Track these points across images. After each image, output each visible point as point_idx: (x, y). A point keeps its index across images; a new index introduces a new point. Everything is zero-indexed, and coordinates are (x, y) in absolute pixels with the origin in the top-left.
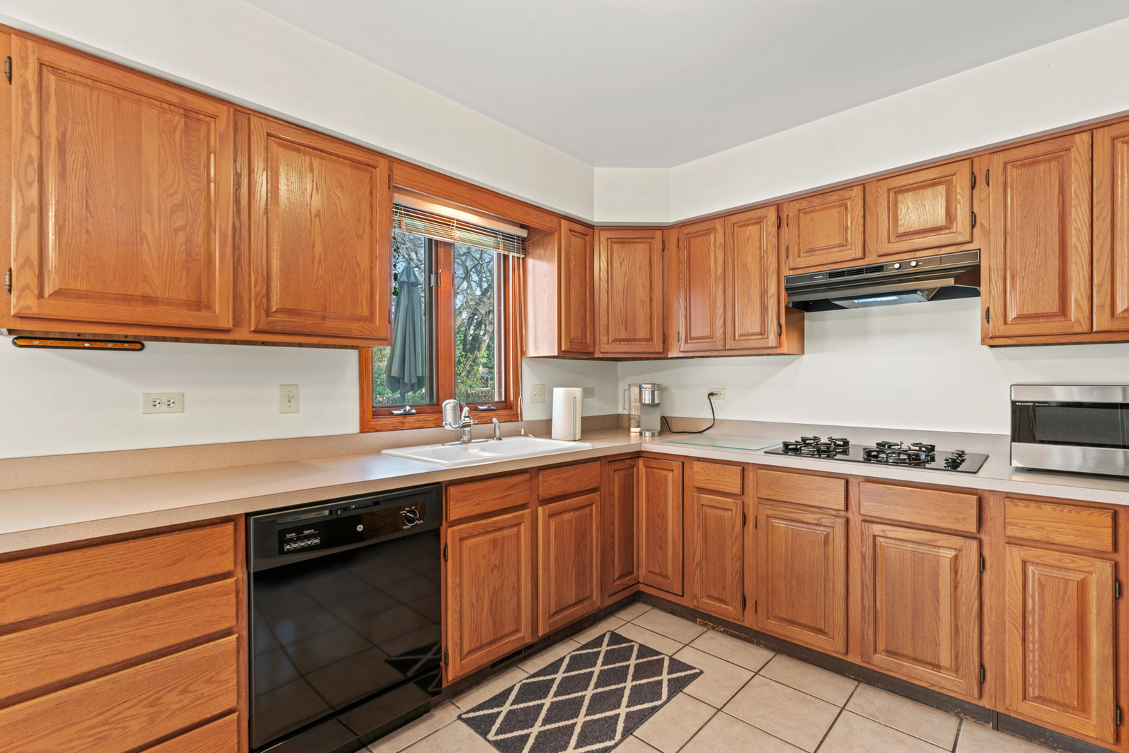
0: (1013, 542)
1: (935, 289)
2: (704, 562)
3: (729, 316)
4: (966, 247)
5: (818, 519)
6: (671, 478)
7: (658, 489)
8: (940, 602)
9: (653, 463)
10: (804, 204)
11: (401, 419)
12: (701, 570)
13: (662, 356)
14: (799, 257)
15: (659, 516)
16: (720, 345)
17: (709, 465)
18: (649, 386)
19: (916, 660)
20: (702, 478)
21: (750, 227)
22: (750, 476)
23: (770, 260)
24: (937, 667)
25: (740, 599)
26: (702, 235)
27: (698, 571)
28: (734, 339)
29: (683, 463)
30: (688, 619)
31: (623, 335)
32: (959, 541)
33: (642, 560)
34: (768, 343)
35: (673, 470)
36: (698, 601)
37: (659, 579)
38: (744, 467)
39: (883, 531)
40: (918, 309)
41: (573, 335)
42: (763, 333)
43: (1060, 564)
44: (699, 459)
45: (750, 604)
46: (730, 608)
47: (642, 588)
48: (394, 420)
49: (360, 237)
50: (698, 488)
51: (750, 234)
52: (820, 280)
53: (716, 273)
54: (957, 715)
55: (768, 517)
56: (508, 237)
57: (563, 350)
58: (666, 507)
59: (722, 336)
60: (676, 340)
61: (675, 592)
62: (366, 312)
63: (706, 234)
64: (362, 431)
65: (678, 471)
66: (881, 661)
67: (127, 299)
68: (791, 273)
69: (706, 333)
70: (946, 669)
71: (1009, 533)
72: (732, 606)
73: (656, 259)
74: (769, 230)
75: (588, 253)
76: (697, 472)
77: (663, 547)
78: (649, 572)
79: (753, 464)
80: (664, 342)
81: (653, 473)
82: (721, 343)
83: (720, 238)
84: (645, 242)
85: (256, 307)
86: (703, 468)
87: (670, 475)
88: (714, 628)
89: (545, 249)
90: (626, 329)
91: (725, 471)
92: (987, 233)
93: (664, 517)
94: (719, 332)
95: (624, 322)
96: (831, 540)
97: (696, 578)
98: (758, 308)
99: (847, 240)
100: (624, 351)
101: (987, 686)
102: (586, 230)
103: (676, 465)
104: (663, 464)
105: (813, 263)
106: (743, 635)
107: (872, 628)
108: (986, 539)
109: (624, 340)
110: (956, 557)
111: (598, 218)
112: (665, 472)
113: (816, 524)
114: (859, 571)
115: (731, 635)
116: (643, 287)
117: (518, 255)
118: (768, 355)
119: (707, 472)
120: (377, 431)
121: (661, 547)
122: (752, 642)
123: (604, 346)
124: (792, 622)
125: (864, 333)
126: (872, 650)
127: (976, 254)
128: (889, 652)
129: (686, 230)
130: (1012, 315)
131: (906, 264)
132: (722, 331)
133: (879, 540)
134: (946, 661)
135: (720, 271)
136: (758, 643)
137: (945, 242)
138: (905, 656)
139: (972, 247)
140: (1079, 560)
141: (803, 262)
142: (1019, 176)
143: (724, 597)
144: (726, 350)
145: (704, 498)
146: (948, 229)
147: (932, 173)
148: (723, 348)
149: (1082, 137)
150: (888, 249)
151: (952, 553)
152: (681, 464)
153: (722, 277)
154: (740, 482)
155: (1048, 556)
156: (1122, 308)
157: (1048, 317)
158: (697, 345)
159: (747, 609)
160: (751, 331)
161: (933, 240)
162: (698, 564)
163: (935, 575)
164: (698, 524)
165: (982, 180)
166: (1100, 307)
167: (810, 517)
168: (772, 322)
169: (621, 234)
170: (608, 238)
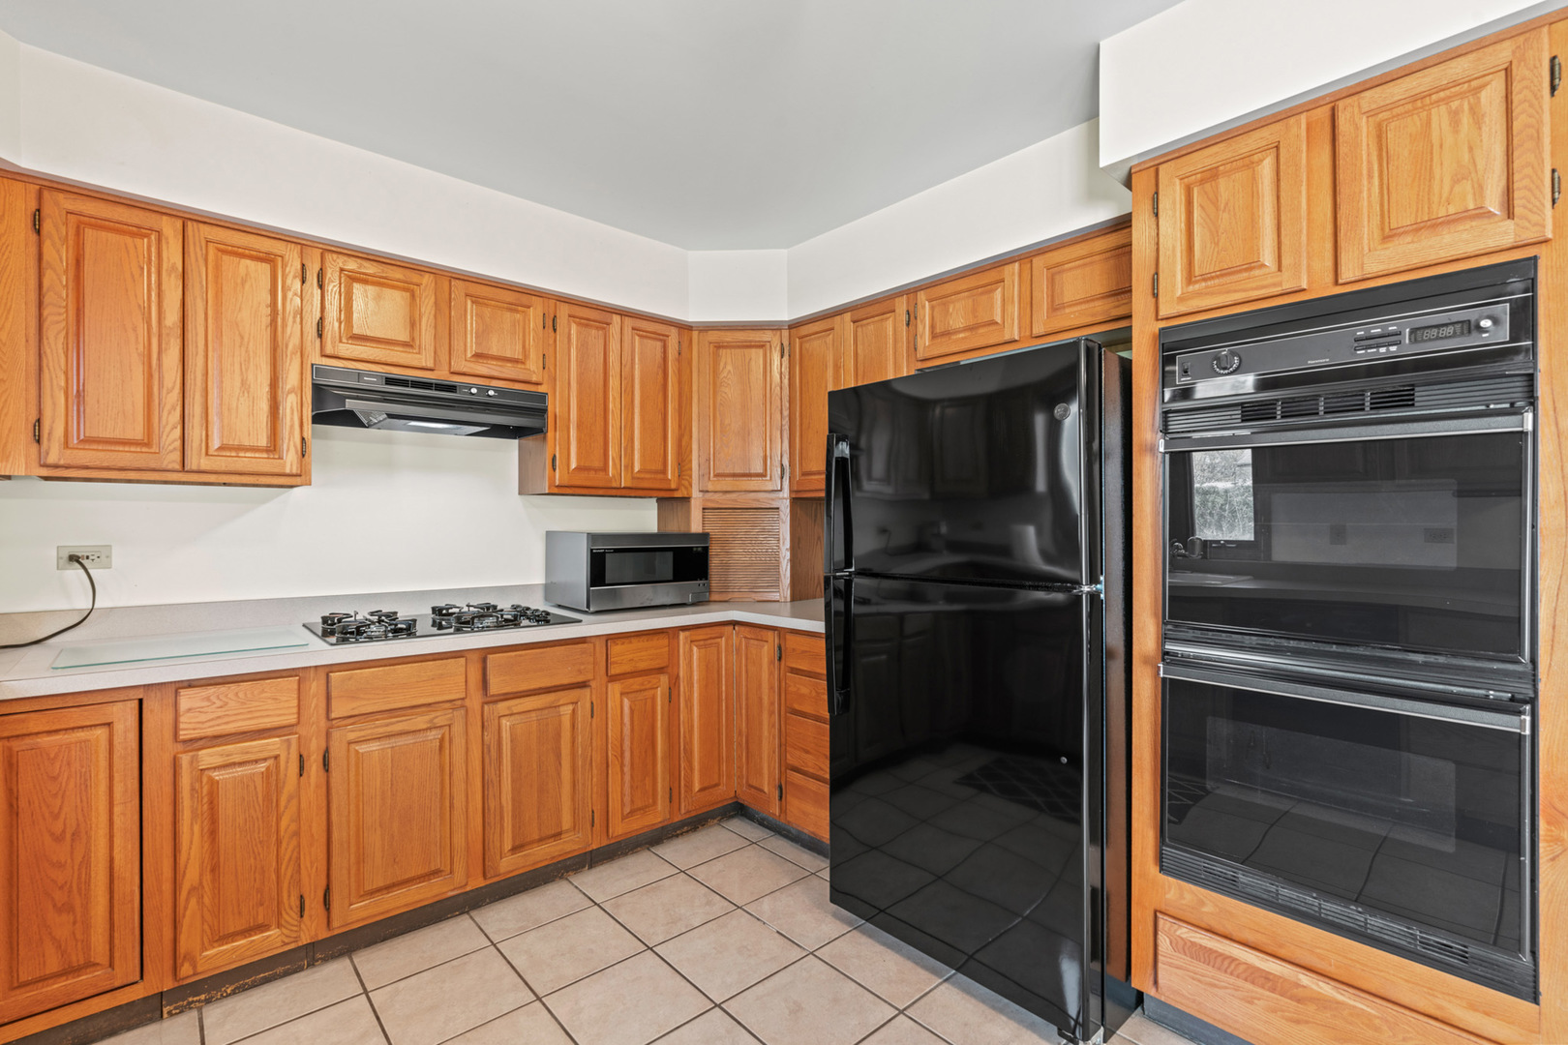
0: (613, 679)
2: (208, 877)
3: (196, 408)
4: (537, 388)
5: (431, 721)
8: (562, 763)
10: (351, 264)
12: (201, 899)
14: (341, 341)
16: (172, 459)
17: (223, 689)
19: (541, 840)
20: (203, 718)
21: (249, 262)
22: (312, 688)
23: (289, 331)
24: (557, 835)
25: (295, 902)
26: (119, 231)
27: (193, 902)
28: (206, 452)
29: (141, 701)
30: (130, 1028)
32: (576, 694)
34: (284, 466)
35: (104, 725)
36: (195, 965)
38: (302, 676)
39: (509, 708)
42: (273, 447)
43: (643, 688)
44: (191, 684)
45: (316, 899)
46: (275, 932)
50: (189, 741)
51: (248, 274)
52: (370, 383)
54: (561, 878)
55: (350, 744)
58: (85, 810)
59: (178, 443)
63: (136, 232)
65: (124, 723)
66: (506, 865)
68: (324, 361)
69: (131, 433)
70: (567, 831)
71: (612, 672)
72: (279, 926)
74: (289, 281)
76: (190, 710)
77: (72, 904)
79: (316, 667)
81: (35, 747)
82: (177, 456)
83: (173, 255)
86: (208, 699)
87: (102, 736)
88: (208, 1001)
91: (263, 691)
92: (553, 379)
93: (79, 834)
94: (171, 436)
96: (447, 744)
97: (185, 920)
98: (262, 405)
103: (121, 711)
104: (76, 717)
105: (364, 357)
106: (280, 970)
110: (574, 710)
112: (82, 735)
113: (425, 729)
115: (254, 985)
119: (219, 703)
121: (68, 908)
122: (300, 969)
124: (388, 888)
126: (498, 857)
127: (542, 397)
128: (515, 849)
130: (573, 465)
131: (483, 390)
132: (178, 432)
133: (504, 721)
134: (567, 822)
135: (172, 317)
136: (311, 965)
137: (521, 377)
138: (532, 842)
139: (541, 389)
140: (653, 679)
141: (347, 349)
142: (579, 333)
143: (260, 920)
144: (185, 473)
145: (209, 757)
146: (523, 363)
147: (509, 297)
148: (178, 467)
149: (616, 319)
150: (461, 365)
151: (571, 707)
152: (136, 704)
153: (179, 331)
154: (295, 703)
155: (635, 683)
156: (636, 469)
157: (596, 470)
158: (101, 455)
159: (306, 913)
160: (246, 443)
161: (509, 371)
162: (193, 889)
163: (558, 735)
164: (194, 812)
165: (552, 324)
166: (626, 467)
167: (420, 722)
168: (291, 433)
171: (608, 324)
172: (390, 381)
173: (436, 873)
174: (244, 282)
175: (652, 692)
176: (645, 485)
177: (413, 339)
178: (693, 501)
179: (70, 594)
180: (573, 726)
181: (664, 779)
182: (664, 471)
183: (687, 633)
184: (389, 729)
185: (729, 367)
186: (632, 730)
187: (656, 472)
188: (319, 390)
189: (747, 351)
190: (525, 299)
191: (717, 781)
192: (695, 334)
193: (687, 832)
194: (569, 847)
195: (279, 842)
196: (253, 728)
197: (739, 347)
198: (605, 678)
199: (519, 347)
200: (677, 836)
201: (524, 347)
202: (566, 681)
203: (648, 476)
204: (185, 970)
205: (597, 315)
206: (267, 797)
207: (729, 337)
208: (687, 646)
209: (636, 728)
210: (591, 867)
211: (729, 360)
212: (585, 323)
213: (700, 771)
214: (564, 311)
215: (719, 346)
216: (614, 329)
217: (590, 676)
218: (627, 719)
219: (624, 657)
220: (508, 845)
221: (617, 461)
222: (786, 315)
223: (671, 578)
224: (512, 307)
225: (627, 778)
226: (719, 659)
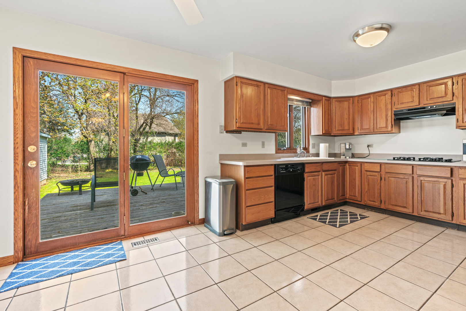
0: (461, 179)
1: (443, 114)
2: (368, 191)
3: (375, 122)
4: (451, 102)
5: (404, 177)
6: (357, 169)
7: (353, 172)
8: (441, 196)
9: (351, 165)
10: (400, 90)
11: (283, 150)
13: (353, 134)
14: (398, 105)
15: (353, 179)
16: (372, 131)
18: (348, 143)
19: (433, 212)
20: (367, 168)
21: (382, 97)
22: (383, 166)
23: (389, 106)
24: (440, 213)
25: (380, 200)
26: (366, 99)
27: (366, 194)
28: (377, 129)
29: (361, 164)
30: (362, 209)
31: (340, 129)
32: (445, 180)
33: (348, 192)
34: (388, 130)
35: (358, 166)
37: (353, 197)
38: (381, 164)
39: (424, 179)
40: (438, 119)
41: (326, 129)
42: (386, 127)
44: (366, 162)
45: (383, 202)
46: (377, 203)
47: (348, 200)
48: (282, 151)
49: (282, 107)
50: (366, 171)
51: (382, 99)
52: (406, 111)
53: (371, 110)
54: (447, 227)
55: (389, 177)
56: (307, 102)
57: (323, 133)
58: (355, 176)
59: (373, 128)
60: (357, 130)
61: (359, 200)
62: (283, 124)
63: (367, 99)
64: (276, 153)
65: (359, 166)
66: (423, 214)
67: (250, 123)
68: (396, 110)
69: (368, 127)
70: (442, 214)
71: (460, 177)
73: (351, 106)
74: (388, 97)
75: (330, 105)
76: (366, 166)
77: (355, 188)
78: (350, 195)
79: (384, 163)
80: (353, 130)
81: (351, 167)
82: (373, 130)
83: (372, 100)
84: (347, 101)
85: (267, 124)
86: (368, 165)
87: (357, 167)
89: (318, 105)
90: (341, 127)
91: (375, 165)
92: (457, 98)
93: (355, 179)
94: (372, 127)
95: (340, 125)
96: (408, 182)
97: (365, 196)
98: (385, 120)
99: (414, 100)
100: (341, 133)
101: (454, 217)
102: (329, 98)
103: (359, 165)
104: (355, 165)
105: (403, 107)
106: (381, 212)
107: (420, 205)
108: (454, 179)
109: (340, 130)
110: (445, 184)
111: (333, 95)
112: (355, 167)
113: (403, 178)
114: (416, 190)
115: (377, 212)
116: (347, 114)
117: (309, 107)
118: (388, 133)
120: (279, 153)
121: (354, 188)
122: (383, 213)
123: (334, 132)
124: (396, 206)
125: (421, 126)
126: (420, 211)
127: (454, 104)
128: (425, 211)
129: (360, 98)
130: (465, 120)
131: (432, 107)
132: (373, 127)
133: (422, 181)
134: (442, 212)
135: (372, 109)
137: (445, 100)
138: (431, 212)
139: (453, 102)
141: (399, 106)
143: (374, 200)
144: (374, 133)
145: (368, 174)
146: (445, 97)
150: (426, 102)
151: (443, 183)
153: (373, 111)
154: (380, 168)
158: (364, 131)
159: (382, 203)
160: (382, 126)
161: (440, 100)
162: (366, 192)
163: (438, 189)
164: (366, 181)
165: (456, 83)
167: (401, 176)
168: (389, 124)
169: (340, 99)
170: (335, 101)
172: (409, 110)
173: (405, 207)
184: (395, 176)
188: (395, 115)
190: (446, 80)
194: (443, 218)
195: (377, 190)
196: (376, 171)
198: (458, 179)
199: (444, 93)
204: (366, 202)
214: (461, 78)
219: (463, 173)
220: (423, 210)
224: (441, 84)
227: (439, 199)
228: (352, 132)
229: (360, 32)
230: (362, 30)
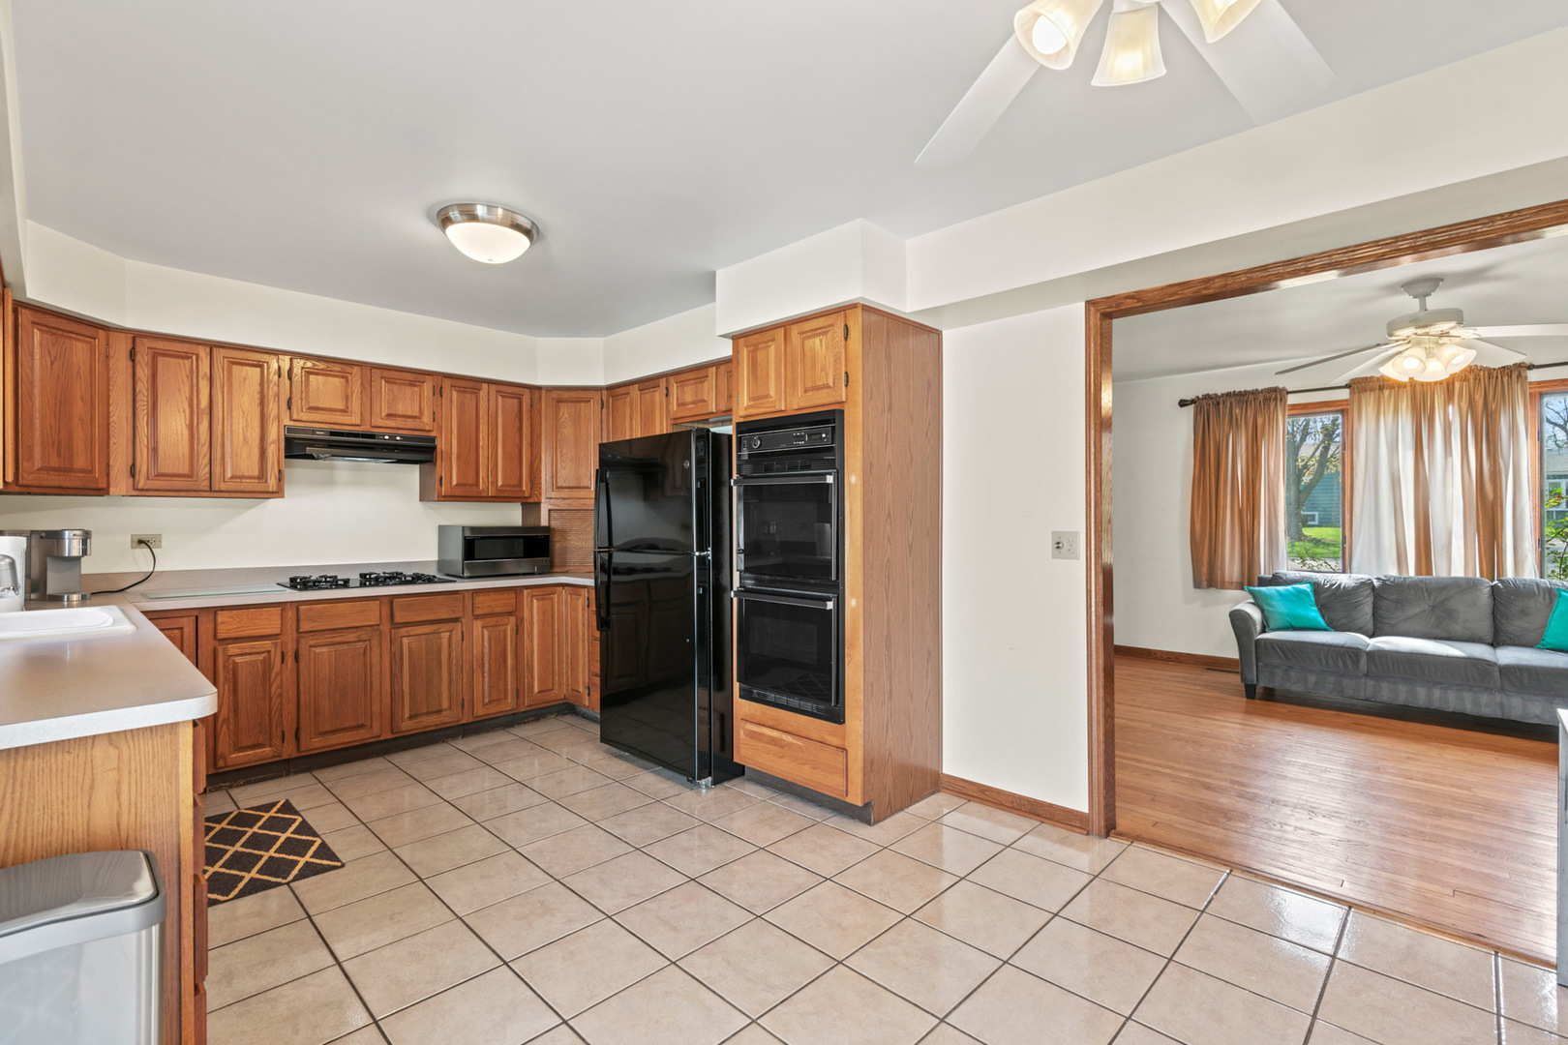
0: (477, 617)
2: (232, 715)
3: (217, 455)
4: (428, 434)
5: (358, 637)
8: (442, 668)
10: (309, 364)
12: (228, 727)
13: (102, 491)
14: (302, 411)
16: (204, 485)
17: (240, 612)
18: (77, 533)
19: (428, 713)
20: (230, 627)
21: (247, 368)
22: (289, 614)
23: (271, 406)
24: (439, 711)
25: (280, 734)
26: (178, 356)
27: (225, 727)
28: (224, 480)
29: (197, 617)
31: (54, 462)
34: (268, 487)
35: (182, 628)
36: (225, 762)
38: (282, 608)
39: (408, 632)
42: (262, 476)
43: (498, 624)
44: (223, 609)
45: (289, 735)
50: (222, 640)
51: (247, 375)
52: (320, 435)
54: (443, 742)
55: (311, 646)
59: (208, 475)
60: (127, 473)
63: (184, 358)
65: (191, 628)
66: (407, 726)
68: (292, 423)
69: (183, 470)
70: (446, 710)
71: (476, 613)
72: (270, 746)
74: (271, 377)
76: (222, 623)
79: (291, 602)
80: (106, 475)
82: (207, 483)
83: (204, 368)
84: (83, 341)
86: (232, 617)
90: (59, 455)
91: (261, 615)
92: (440, 428)
94: (204, 471)
95: (56, 443)
96: (368, 651)
97: (220, 737)
100: (56, 484)
101: (465, 709)
103: (189, 622)
105: (315, 420)
106: (269, 775)
109: (54, 469)
110: (450, 636)
116: (83, 401)
119: (238, 620)
122: (281, 776)
123: (25, 478)
124: (333, 732)
126: (400, 720)
127: (433, 439)
128: (411, 717)
129: (147, 343)
130: (454, 483)
131: (392, 437)
132: (207, 469)
133: (404, 640)
134: (445, 704)
135: (204, 403)
136: (288, 774)
137: (419, 427)
138: (422, 714)
139: (432, 434)
140: (504, 619)
141: (304, 416)
142: (458, 397)
143: (260, 741)
144: (211, 491)
145: (233, 649)
146: (419, 418)
147: (411, 377)
148: (208, 489)
149: (485, 386)
150: (380, 422)
151: (448, 634)
152: (194, 618)
153: (208, 410)
154: (280, 622)
155: (492, 621)
156: (500, 483)
157: (470, 486)
158: (166, 483)
159: (286, 741)
160: (246, 474)
161: (410, 424)
162: (224, 720)
163: (439, 651)
164: (225, 678)
165: (439, 392)
166: (492, 483)
167: (351, 636)
168: (273, 465)
169: (53, 321)
170: (33, 323)
171: (479, 390)
172: (333, 434)
173: (362, 726)
174: (245, 379)
175: (503, 627)
176: (506, 494)
177: (347, 407)
178: (542, 505)
179: (139, 562)
180: (450, 645)
181: (512, 683)
182: (520, 485)
183: (529, 591)
184: (334, 640)
185: (566, 415)
186: (490, 650)
187: (514, 486)
188: (288, 440)
189: (577, 404)
190: (421, 378)
191: (551, 687)
192: (543, 392)
193: (532, 721)
194: (446, 720)
195: (270, 700)
196: (256, 634)
197: (572, 402)
198: (471, 617)
199: (417, 408)
200: (525, 723)
201: (420, 408)
202: (444, 617)
203: (508, 489)
204: (221, 763)
205: (469, 385)
206: (264, 673)
207: (566, 395)
208: (529, 599)
209: (493, 649)
210: (463, 737)
211: (566, 410)
212: (462, 391)
213: (538, 679)
214: (447, 384)
215: (559, 401)
216: (483, 394)
217: (460, 615)
218: (486, 644)
219: (484, 604)
220: (407, 715)
221: (486, 480)
222: (602, 382)
223: (522, 555)
224: (412, 384)
225: (486, 680)
226: (553, 608)
227: (440, 675)
228: (105, 481)
229: (480, 211)
230: (485, 208)
